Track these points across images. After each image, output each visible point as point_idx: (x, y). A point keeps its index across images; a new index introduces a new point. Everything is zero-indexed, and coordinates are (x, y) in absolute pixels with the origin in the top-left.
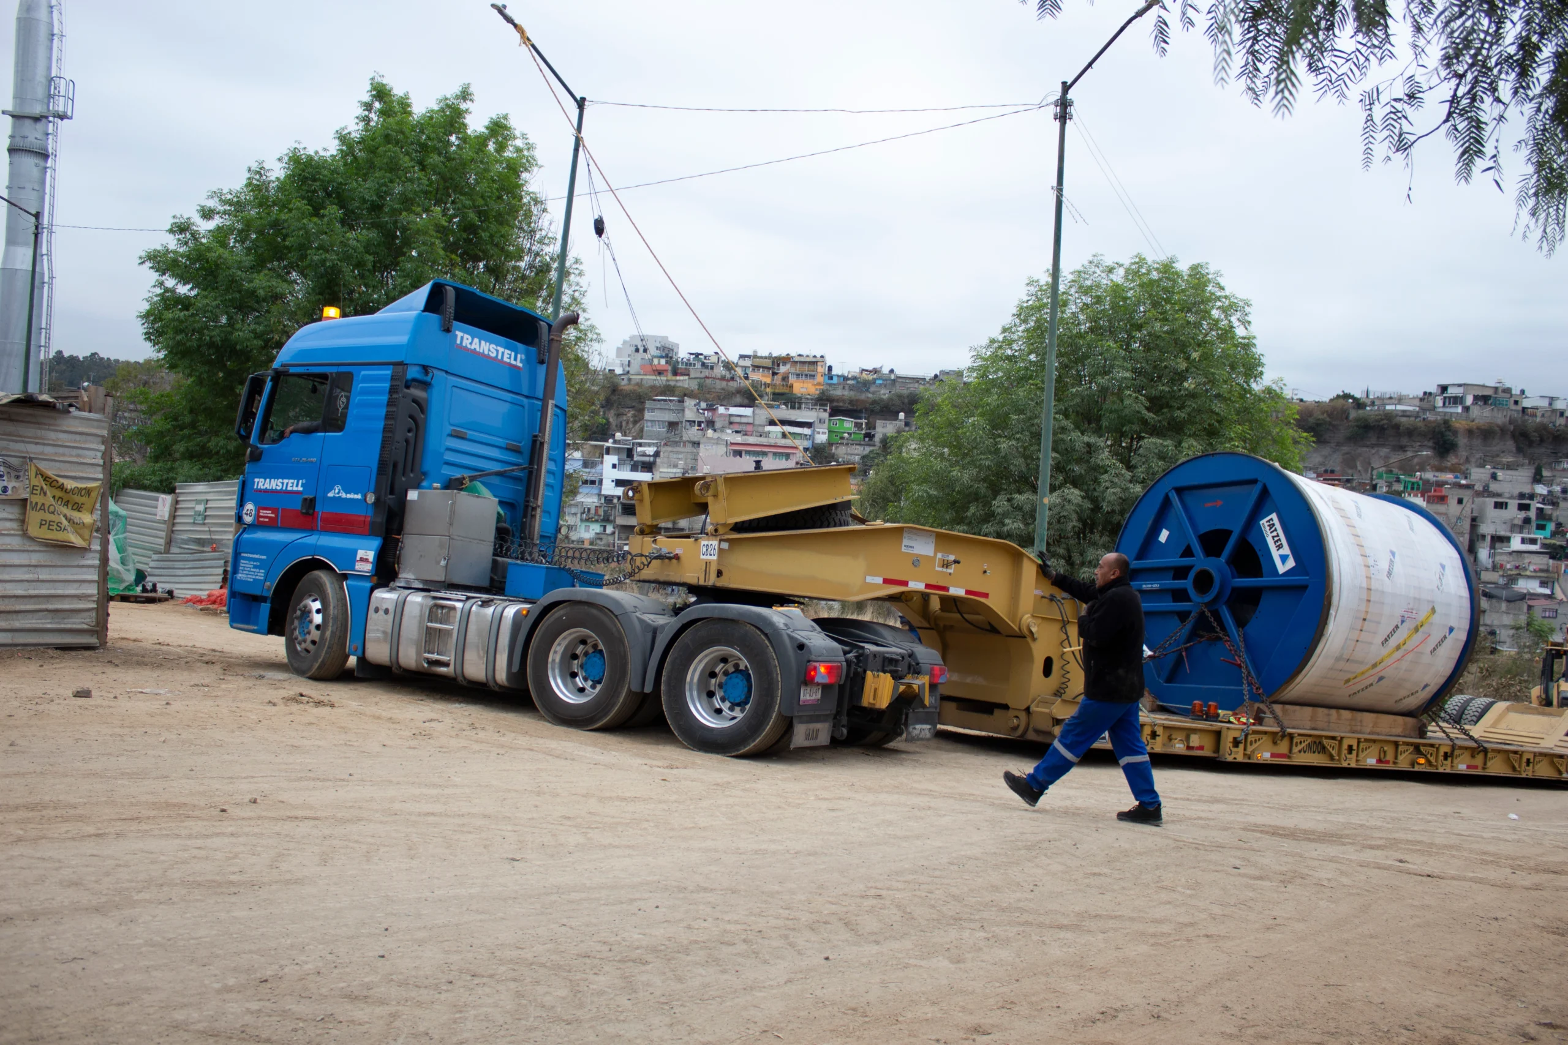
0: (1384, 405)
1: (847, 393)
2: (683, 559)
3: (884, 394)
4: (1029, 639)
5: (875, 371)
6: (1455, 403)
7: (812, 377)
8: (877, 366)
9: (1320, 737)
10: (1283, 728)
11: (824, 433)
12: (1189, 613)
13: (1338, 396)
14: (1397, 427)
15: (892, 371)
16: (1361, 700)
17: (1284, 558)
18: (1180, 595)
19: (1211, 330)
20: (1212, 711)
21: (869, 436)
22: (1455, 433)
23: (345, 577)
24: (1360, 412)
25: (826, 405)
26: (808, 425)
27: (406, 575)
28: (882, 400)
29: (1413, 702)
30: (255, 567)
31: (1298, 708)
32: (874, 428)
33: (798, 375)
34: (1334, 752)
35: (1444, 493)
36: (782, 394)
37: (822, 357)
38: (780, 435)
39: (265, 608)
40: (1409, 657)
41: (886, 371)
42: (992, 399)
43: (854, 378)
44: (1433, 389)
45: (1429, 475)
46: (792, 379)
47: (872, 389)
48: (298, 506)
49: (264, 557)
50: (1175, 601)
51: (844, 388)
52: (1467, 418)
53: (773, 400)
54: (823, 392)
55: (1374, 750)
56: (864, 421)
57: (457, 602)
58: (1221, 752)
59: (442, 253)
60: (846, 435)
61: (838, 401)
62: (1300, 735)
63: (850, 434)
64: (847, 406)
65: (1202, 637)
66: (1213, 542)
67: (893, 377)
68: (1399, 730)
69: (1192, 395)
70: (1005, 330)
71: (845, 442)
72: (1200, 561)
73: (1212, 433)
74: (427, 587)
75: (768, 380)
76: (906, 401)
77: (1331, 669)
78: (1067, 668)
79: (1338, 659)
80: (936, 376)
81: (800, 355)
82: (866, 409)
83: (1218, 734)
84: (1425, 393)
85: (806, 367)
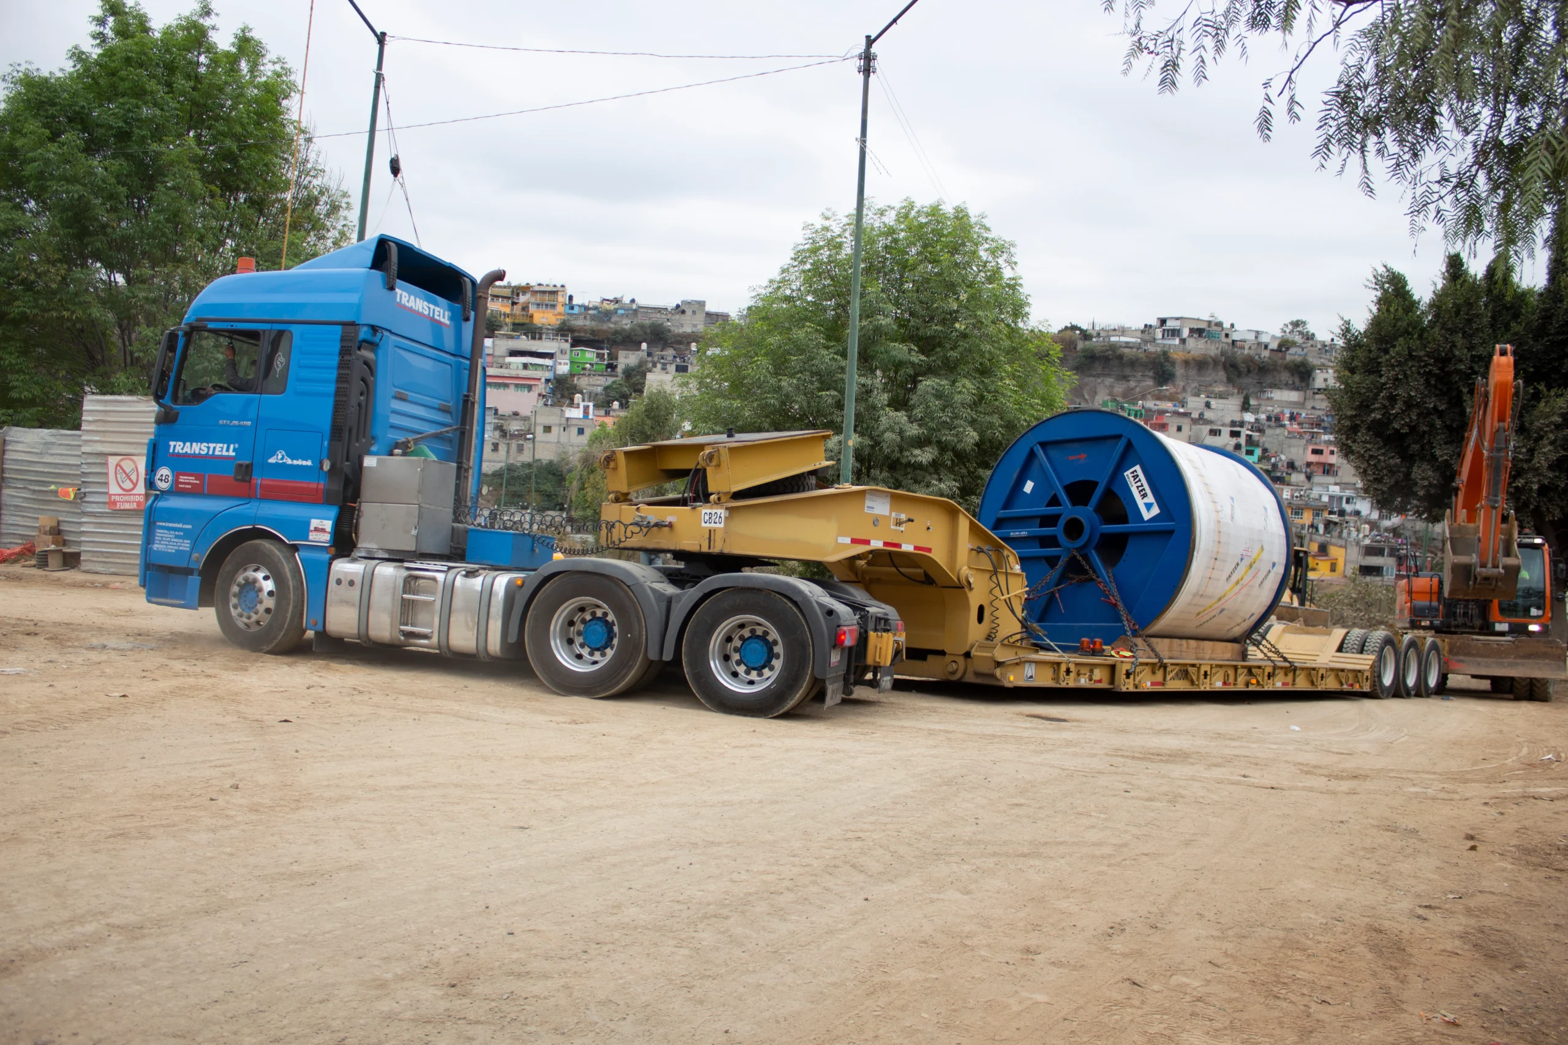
0: (1109, 336)
1: (588, 323)
2: (678, 527)
3: (626, 324)
4: (966, 589)
5: (616, 301)
6: (1173, 335)
7: (553, 306)
8: (618, 296)
9: (1186, 665)
10: (1160, 659)
11: (566, 364)
12: (1058, 558)
13: (1066, 328)
14: (1120, 357)
15: (633, 301)
16: (1204, 631)
17: (1149, 506)
18: (1048, 541)
19: (980, 271)
20: (1097, 646)
21: (612, 367)
22: (1173, 364)
23: (295, 548)
24: (1087, 343)
25: (567, 336)
26: (550, 356)
27: (365, 543)
28: (624, 330)
29: (1237, 631)
30: (177, 537)
31: (1159, 640)
32: (617, 359)
33: (538, 305)
34: (1194, 678)
35: (1165, 421)
36: (522, 324)
37: (563, 286)
38: (521, 366)
39: (195, 581)
40: (1244, 591)
41: (627, 300)
42: (774, 340)
43: (596, 308)
44: (1154, 322)
45: (1150, 404)
46: (532, 309)
47: (614, 319)
48: (230, 472)
49: (190, 527)
50: (1042, 547)
51: (585, 318)
52: (1184, 350)
53: (513, 330)
54: (564, 323)
55: (1220, 674)
56: (606, 352)
57: (437, 572)
58: (1116, 683)
59: (199, 184)
60: (588, 366)
61: (579, 331)
62: (1172, 664)
63: (592, 365)
64: (589, 336)
65: (1072, 579)
66: (1080, 492)
67: (634, 307)
68: (1228, 656)
69: (964, 336)
70: (783, 271)
71: (587, 373)
72: (1067, 510)
73: (984, 372)
74: (396, 557)
75: (508, 310)
76: (648, 331)
77: (1189, 604)
78: (996, 614)
79: (1195, 595)
80: (678, 306)
81: (540, 285)
82: (608, 340)
83: (1113, 668)
84: (1146, 326)
85: (547, 297)
